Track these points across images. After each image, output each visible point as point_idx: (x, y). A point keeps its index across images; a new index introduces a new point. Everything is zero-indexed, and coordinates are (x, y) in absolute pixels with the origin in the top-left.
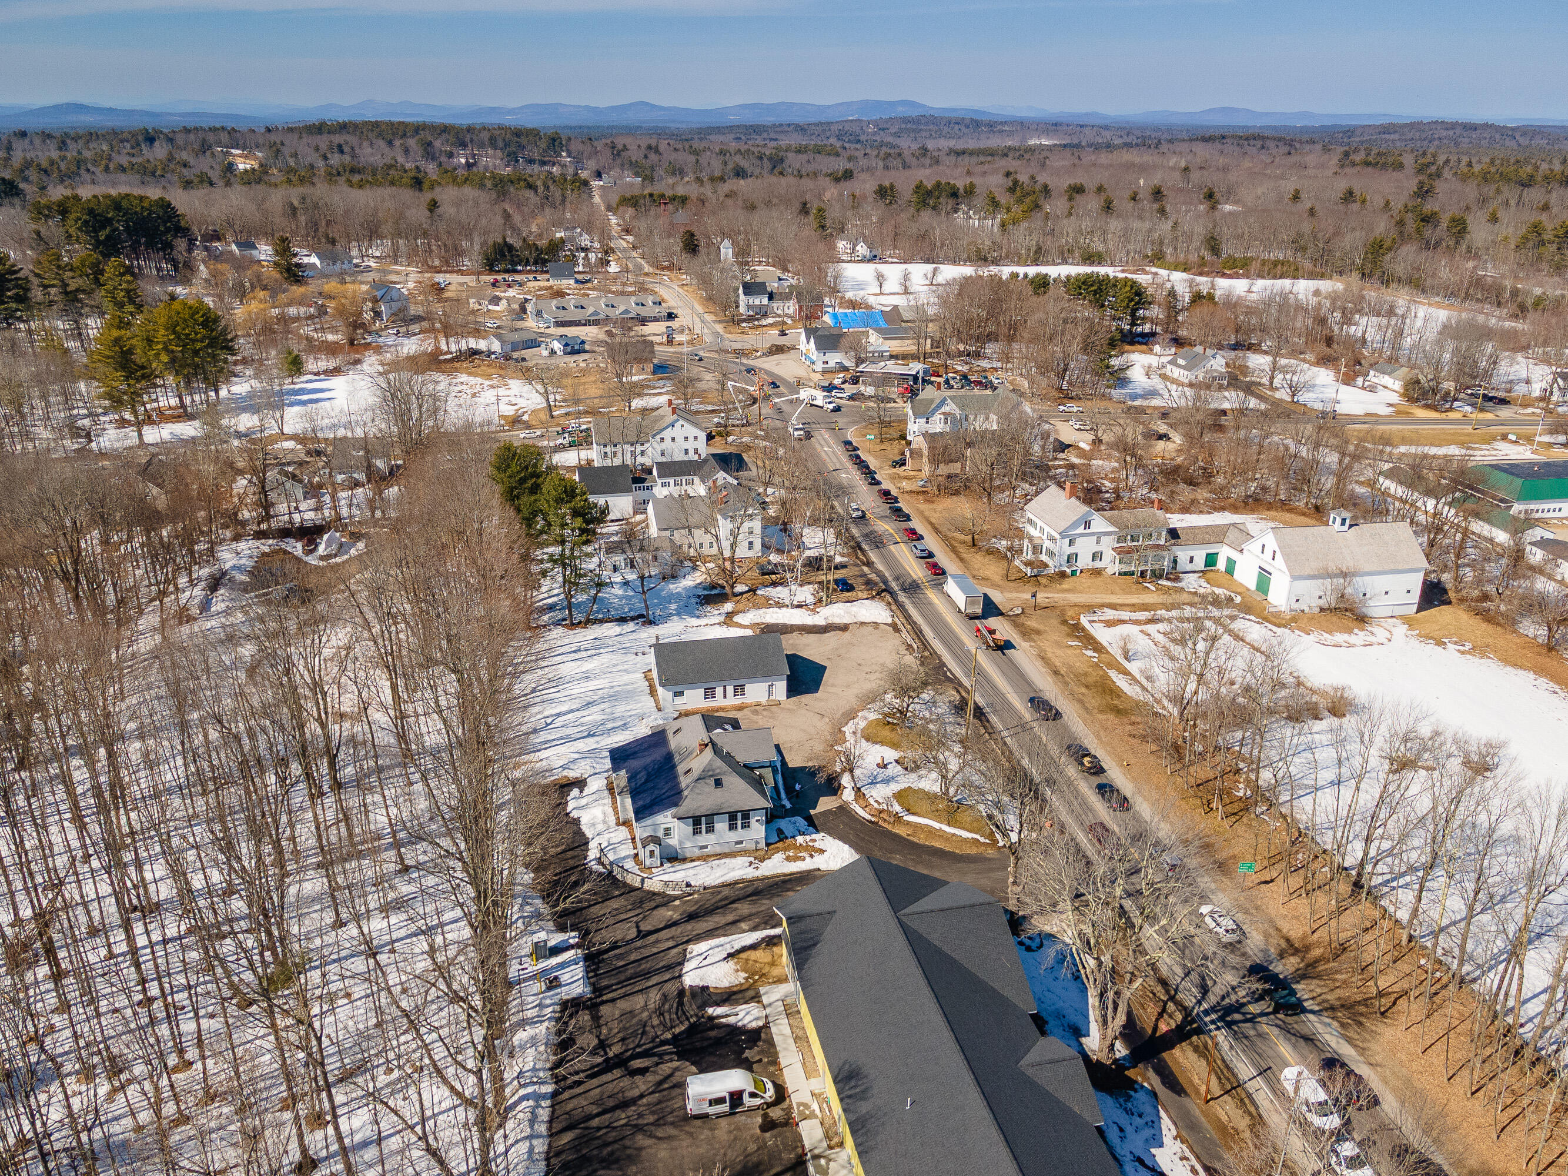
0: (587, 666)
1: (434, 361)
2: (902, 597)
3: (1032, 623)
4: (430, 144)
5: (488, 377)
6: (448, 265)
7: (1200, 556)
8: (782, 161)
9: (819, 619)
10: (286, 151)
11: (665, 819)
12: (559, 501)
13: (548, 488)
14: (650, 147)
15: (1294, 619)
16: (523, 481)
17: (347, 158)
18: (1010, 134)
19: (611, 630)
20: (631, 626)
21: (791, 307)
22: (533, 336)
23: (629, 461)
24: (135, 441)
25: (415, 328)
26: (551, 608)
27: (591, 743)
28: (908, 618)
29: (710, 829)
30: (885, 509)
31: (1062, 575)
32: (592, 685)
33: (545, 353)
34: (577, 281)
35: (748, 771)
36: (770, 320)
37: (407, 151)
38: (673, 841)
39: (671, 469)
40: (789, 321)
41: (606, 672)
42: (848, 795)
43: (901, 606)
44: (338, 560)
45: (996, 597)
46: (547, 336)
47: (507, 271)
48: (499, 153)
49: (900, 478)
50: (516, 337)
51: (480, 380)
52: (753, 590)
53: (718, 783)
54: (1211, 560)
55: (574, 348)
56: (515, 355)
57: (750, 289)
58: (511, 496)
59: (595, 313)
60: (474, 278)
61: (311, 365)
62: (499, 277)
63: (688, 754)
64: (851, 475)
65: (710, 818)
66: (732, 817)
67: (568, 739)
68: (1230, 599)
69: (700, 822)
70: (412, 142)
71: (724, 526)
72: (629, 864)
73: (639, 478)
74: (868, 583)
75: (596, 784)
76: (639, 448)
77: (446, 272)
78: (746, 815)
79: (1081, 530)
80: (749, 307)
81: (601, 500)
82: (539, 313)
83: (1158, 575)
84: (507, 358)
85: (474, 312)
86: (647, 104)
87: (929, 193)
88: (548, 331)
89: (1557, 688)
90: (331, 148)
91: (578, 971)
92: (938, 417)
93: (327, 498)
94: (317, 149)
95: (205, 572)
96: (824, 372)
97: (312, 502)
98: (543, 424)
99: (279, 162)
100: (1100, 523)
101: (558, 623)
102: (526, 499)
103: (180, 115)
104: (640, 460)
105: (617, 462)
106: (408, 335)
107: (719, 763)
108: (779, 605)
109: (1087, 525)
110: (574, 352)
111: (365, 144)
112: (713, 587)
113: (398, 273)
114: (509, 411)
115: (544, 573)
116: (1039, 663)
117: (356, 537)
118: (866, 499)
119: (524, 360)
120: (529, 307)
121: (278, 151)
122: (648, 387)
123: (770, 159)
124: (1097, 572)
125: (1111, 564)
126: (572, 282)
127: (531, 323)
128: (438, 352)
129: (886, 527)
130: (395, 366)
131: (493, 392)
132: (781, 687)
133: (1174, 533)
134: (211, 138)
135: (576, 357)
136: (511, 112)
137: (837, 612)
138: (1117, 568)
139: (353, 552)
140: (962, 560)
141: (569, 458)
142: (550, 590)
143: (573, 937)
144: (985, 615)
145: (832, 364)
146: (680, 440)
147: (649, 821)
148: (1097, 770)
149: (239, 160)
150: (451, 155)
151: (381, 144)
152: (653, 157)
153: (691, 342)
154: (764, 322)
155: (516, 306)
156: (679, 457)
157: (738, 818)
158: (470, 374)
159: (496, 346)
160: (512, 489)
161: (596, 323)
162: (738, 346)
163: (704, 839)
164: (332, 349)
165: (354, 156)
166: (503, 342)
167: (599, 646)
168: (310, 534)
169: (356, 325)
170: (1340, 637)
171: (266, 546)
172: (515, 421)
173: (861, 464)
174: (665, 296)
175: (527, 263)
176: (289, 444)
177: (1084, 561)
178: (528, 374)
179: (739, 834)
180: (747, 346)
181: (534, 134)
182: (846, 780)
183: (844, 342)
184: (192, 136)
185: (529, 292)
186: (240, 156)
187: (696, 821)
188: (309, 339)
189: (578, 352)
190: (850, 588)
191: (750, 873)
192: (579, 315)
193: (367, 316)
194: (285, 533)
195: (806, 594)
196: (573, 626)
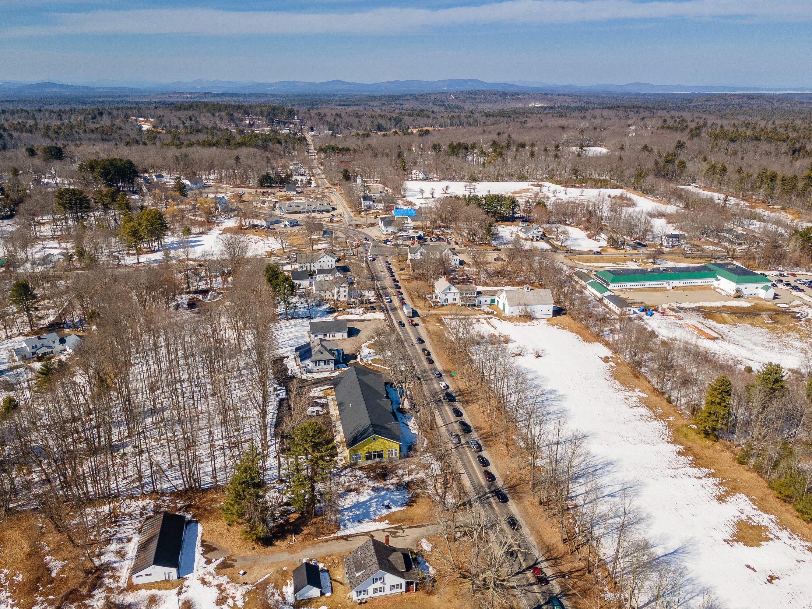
0: (291, 330)
1: (240, 230)
2: (390, 312)
3: (427, 319)
4: (232, 115)
5: (261, 236)
6: (243, 184)
7: (489, 299)
8: (401, 120)
9: (362, 318)
10: (166, 120)
11: (308, 362)
12: (284, 282)
13: (281, 278)
14: (337, 115)
15: (510, 318)
16: (273, 276)
17: (194, 122)
18: (521, 100)
19: (299, 321)
20: (305, 319)
21: (381, 206)
22: (278, 219)
23: (309, 269)
24: (136, 261)
25: (232, 214)
26: (281, 314)
27: (291, 348)
28: (390, 317)
29: (319, 365)
30: (393, 284)
31: (443, 305)
32: (292, 335)
33: (283, 226)
34: (297, 192)
35: (330, 351)
36: (373, 211)
37: (221, 119)
38: (310, 368)
39: (322, 272)
40: (381, 212)
41: (296, 331)
42: (359, 360)
43: (389, 315)
44: (215, 300)
45: (419, 312)
46: (284, 218)
47: (268, 187)
48: (265, 118)
49: (402, 274)
50: (272, 219)
51: (258, 237)
52: (344, 310)
53: (322, 353)
54: (493, 301)
55: (294, 224)
56: (271, 227)
57: (366, 198)
58: (270, 280)
59: (303, 209)
60: (254, 190)
61: (194, 231)
62: (265, 190)
63: (315, 347)
64: (385, 274)
65: (319, 361)
66: (325, 361)
67: (285, 347)
68: (493, 313)
69: (317, 362)
70: (224, 114)
71: (336, 290)
72: (299, 373)
73: (311, 274)
74: (381, 308)
75: (291, 357)
76: (312, 264)
77: (243, 187)
78: (329, 361)
79: (448, 291)
80: (365, 205)
81: (297, 282)
82: (281, 208)
83: (474, 305)
84: (269, 228)
85: (255, 207)
86: (340, 81)
87: (455, 147)
88: (284, 216)
89: (580, 337)
90: (186, 117)
91: (284, 393)
92: (418, 253)
93: (209, 281)
94: (180, 119)
95: (174, 304)
96: (387, 234)
97: (204, 282)
98: (281, 255)
99: (162, 125)
100: (454, 289)
101: (283, 319)
102: (274, 281)
103: (103, 88)
104: (312, 268)
105: (304, 269)
106: (229, 218)
107: (322, 348)
108: (351, 314)
109: (450, 289)
110: (294, 226)
111: (202, 115)
112: (332, 308)
113: (223, 188)
114: (269, 250)
115: (279, 303)
116: (425, 330)
117: (219, 294)
118: (388, 282)
119: (274, 229)
120: (277, 205)
121: (162, 120)
122: (320, 240)
123: (395, 120)
124: (454, 305)
125: (458, 302)
126: (295, 193)
127: (278, 212)
128: (241, 225)
129: (392, 291)
130: (225, 231)
131: (263, 242)
132: (346, 334)
133: (479, 293)
134: (129, 112)
135: (295, 228)
136: (271, 85)
137: (369, 316)
138: (460, 303)
139: (218, 299)
140: (413, 301)
141: (289, 268)
142: (281, 309)
143: (284, 388)
144: (413, 317)
145: (390, 232)
146: (326, 261)
147: (304, 362)
148: (429, 354)
149: (143, 123)
150: (242, 120)
151: (209, 115)
152: (338, 119)
153: (340, 221)
154: (370, 212)
155: (272, 205)
156: (326, 267)
157: (326, 362)
158: (254, 235)
159: (264, 223)
160: (270, 278)
161: (304, 212)
162: (357, 223)
163: (318, 367)
164: (201, 224)
165: (197, 122)
166: (267, 222)
167: (295, 325)
168: (205, 292)
169: (209, 213)
170: (521, 324)
171: (190, 296)
172: (271, 254)
173: (390, 269)
174: (333, 200)
175: (277, 183)
176: (191, 262)
177: (450, 301)
178: (275, 234)
179: (326, 367)
180: (360, 223)
181: (281, 109)
182: (359, 357)
183: (394, 223)
184: (120, 111)
185: (277, 198)
186: (143, 121)
187: (316, 362)
188: (191, 220)
189: (295, 226)
190: (375, 309)
191: (329, 375)
192: (297, 209)
193: (213, 209)
194: (196, 292)
195: (360, 311)
196: (287, 319)
